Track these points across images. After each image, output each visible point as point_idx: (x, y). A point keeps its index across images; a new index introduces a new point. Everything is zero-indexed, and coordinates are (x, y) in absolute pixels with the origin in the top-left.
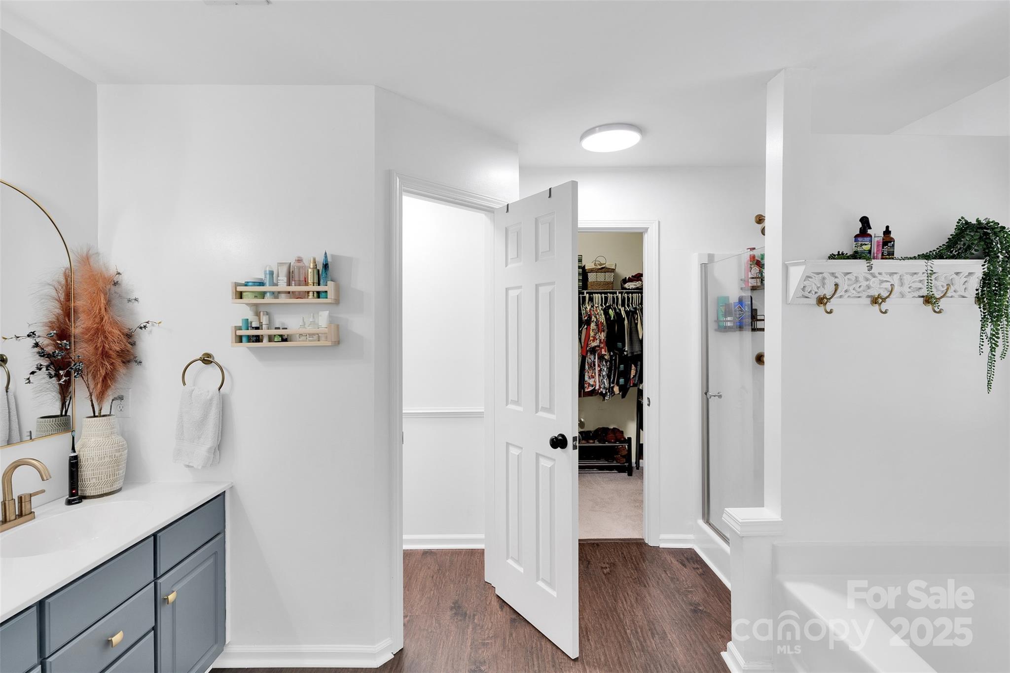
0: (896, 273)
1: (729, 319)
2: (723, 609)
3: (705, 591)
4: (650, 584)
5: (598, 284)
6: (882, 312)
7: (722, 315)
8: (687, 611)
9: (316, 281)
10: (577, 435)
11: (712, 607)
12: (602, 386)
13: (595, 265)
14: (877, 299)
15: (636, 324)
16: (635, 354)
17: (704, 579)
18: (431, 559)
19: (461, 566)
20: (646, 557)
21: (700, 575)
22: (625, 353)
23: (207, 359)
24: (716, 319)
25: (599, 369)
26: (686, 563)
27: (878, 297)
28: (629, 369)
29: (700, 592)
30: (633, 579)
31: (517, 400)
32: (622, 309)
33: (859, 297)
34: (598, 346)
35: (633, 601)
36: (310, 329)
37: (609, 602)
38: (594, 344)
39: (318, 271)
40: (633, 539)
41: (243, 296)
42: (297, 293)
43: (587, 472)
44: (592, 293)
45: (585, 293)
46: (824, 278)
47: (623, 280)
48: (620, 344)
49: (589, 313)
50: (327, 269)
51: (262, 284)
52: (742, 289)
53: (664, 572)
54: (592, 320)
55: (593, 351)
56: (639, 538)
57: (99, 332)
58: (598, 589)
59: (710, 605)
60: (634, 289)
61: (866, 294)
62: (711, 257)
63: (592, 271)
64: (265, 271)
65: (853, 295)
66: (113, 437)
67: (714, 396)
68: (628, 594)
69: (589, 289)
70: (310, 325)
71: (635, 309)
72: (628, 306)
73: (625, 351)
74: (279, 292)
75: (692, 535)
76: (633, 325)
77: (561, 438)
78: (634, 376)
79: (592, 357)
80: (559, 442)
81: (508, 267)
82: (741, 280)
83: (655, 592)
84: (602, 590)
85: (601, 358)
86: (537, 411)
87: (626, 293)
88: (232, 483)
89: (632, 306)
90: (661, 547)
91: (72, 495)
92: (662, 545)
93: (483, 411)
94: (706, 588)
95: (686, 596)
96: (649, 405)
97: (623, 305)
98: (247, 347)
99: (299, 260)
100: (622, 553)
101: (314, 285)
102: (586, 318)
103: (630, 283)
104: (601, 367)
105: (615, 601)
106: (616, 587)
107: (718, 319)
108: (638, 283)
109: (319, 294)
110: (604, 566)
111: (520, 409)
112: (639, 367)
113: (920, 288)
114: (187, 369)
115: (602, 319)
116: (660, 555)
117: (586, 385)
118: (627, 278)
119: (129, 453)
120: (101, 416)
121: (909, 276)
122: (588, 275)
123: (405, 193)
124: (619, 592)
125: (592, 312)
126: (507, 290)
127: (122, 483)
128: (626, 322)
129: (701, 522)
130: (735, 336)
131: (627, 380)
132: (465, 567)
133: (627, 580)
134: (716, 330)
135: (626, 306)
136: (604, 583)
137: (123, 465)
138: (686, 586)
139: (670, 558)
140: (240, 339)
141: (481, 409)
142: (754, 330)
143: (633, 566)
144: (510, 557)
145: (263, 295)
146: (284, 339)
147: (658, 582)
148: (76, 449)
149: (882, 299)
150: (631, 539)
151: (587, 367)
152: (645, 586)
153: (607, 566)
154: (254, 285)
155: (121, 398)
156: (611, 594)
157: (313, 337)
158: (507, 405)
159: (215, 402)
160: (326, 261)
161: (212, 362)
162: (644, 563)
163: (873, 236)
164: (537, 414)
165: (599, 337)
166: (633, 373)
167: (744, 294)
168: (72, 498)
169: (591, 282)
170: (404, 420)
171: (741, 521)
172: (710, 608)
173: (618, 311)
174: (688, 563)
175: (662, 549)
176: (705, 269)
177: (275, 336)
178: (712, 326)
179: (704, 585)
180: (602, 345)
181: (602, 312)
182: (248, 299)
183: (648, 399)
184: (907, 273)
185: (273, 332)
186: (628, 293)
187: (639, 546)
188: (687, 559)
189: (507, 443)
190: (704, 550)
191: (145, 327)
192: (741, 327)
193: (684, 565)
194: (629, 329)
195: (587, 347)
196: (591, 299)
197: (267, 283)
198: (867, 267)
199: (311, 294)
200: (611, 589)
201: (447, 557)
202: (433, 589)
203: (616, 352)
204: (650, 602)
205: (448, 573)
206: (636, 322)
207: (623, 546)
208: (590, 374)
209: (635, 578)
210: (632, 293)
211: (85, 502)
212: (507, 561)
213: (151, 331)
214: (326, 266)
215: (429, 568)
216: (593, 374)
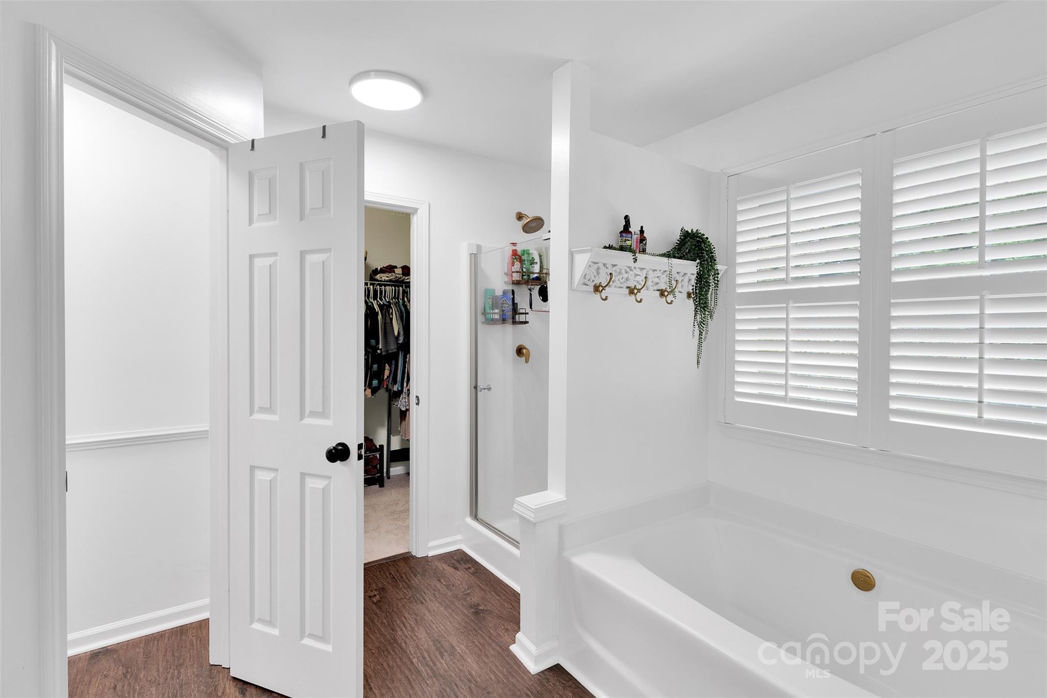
0: (644, 269)
1: (496, 311)
2: (501, 601)
3: (482, 589)
4: (427, 599)
6: (637, 301)
7: (490, 307)
8: (469, 615)
10: (362, 441)
11: (491, 604)
14: (633, 289)
15: (391, 319)
16: (390, 352)
17: (478, 577)
19: (165, 655)
20: (416, 570)
21: (473, 574)
22: (379, 351)
24: (483, 312)
26: (457, 565)
27: (634, 288)
28: (383, 369)
29: (476, 591)
30: (408, 599)
31: (268, 406)
32: (375, 303)
33: (621, 287)
35: (412, 623)
37: (386, 633)
40: (399, 555)
46: (598, 268)
47: (373, 271)
48: (374, 341)
52: (505, 282)
53: (438, 582)
56: (406, 552)
58: (371, 624)
59: (489, 602)
60: (387, 281)
61: (626, 285)
62: (479, 247)
65: (618, 286)
67: (484, 389)
68: (405, 618)
71: (389, 302)
72: (381, 299)
73: (379, 349)
75: (460, 535)
76: (388, 320)
77: (341, 448)
78: (388, 377)
80: (338, 454)
81: (253, 226)
82: (505, 274)
83: (434, 606)
84: (375, 623)
86: (302, 417)
87: (378, 284)
89: (385, 299)
90: (429, 556)
92: (431, 554)
93: (207, 428)
94: (481, 585)
95: (465, 600)
96: (418, 404)
97: (375, 298)
100: (390, 574)
103: (382, 275)
105: (393, 631)
106: (390, 614)
107: (485, 312)
108: (390, 274)
110: (372, 594)
111: (274, 417)
112: (393, 366)
113: (657, 283)
116: (430, 564)
118: (379, 269)
121: (652, 272)
124: (395, 619)
126: (252, 257)
128: (380, 317)
129: (470, 521)
130: (498, 329)
131: (381, 381)
133: (402, 603)
134: (483, 323)
135: (378, 300)
136: (376, 614)
138: (463, 589)
139: (441, 566)
141: (205, 427)
142: (514, 322)
143: (405, 585)
144: (256, 620)
147: (434, 594)
149: (637, 289)
150: (396, 555)
152: (422, 603)
153: (376, 593)
156: (387, 624)
158: (251, 415)
162: (416, 578)
163: (633, 233)
164: (303, 422)
166: (387, 373)
167: (507, 288)
170: (67, 455)
171: (534, 507)
172: (490, 605)
173: (370, 304)
174: (460, 566)
175: (432, 558)
176: (475, 258)
178: (481, 318)
179: (479, 583)
183: (417, 397)
184: (651, 269)
186: (380, 285)
187: (406, 562)
188: (458, 561)
189: (251, 466)
190: (471, 548)
192: (504, 320)
193: (456, 568)
194: (383, 325)
198: (634, 259)
200: (386, 619)
203: (369, 350)
204: (431, 619)
206: (391, 316)
207: (389, 565)
209: (410, 598)
210: (385, 285)
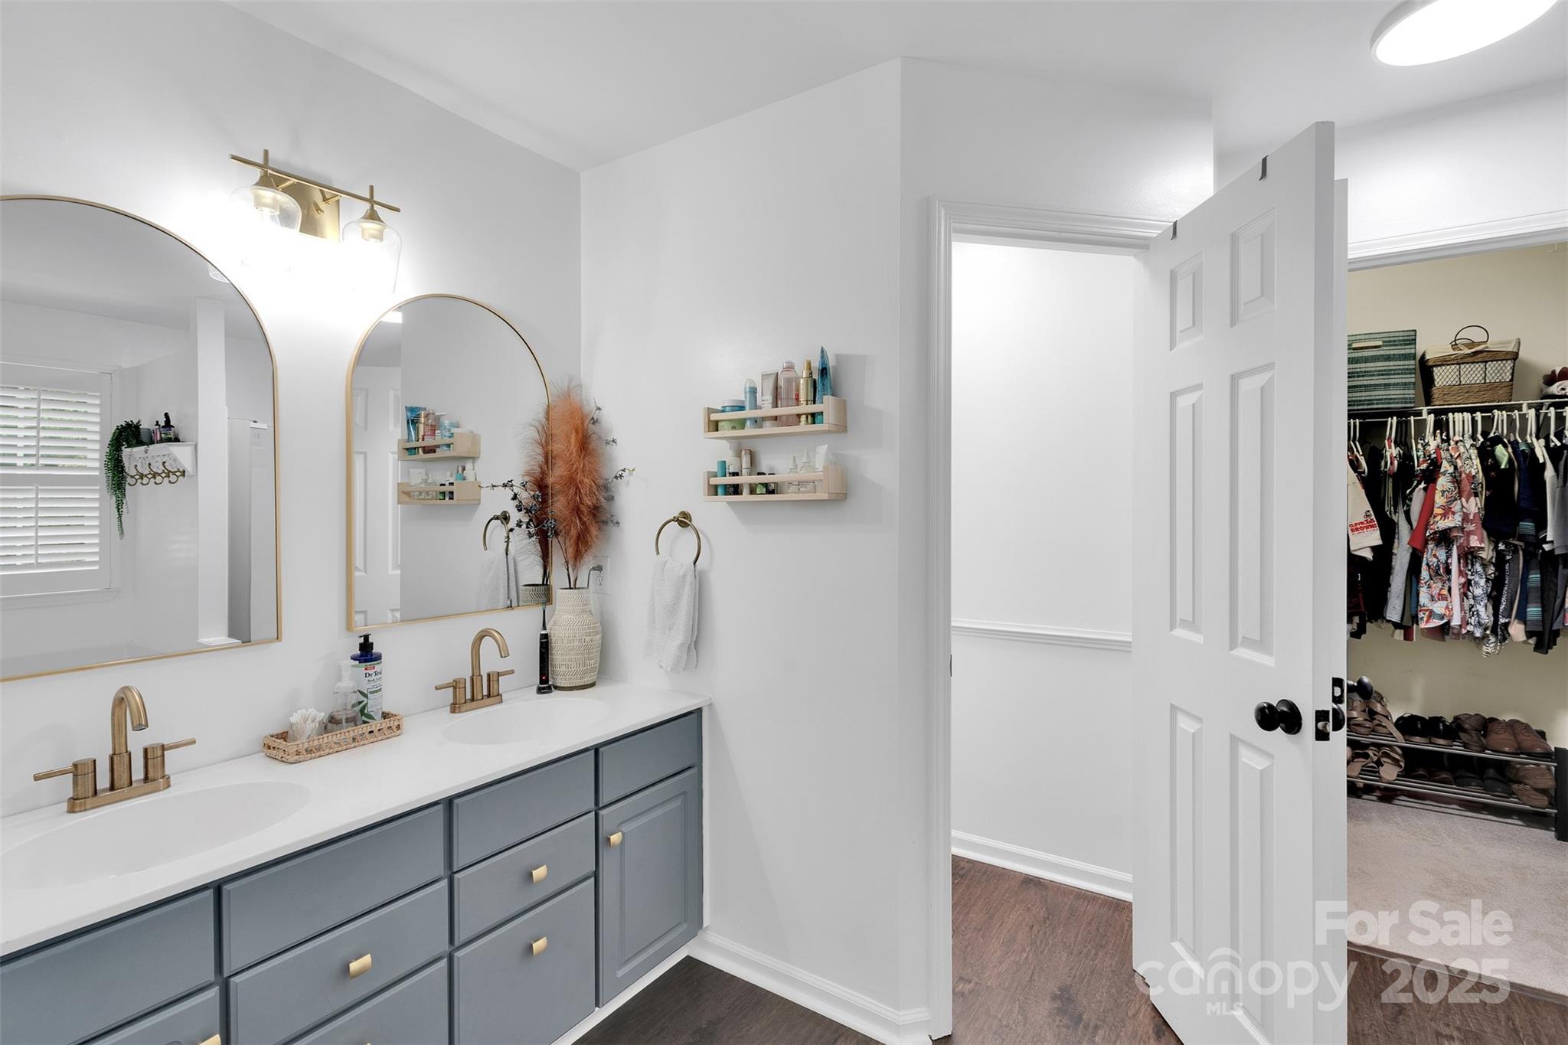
5: (1461, 388)
9: (811, 397)
12: (1472, 621)
13: (1455, 346)
18: (1036, 894)
19: (1090, 923)
22: (1547, 547)
23: (684, 520)
25: (1463, 580)
31: (1191, 620)
32: (1538, 443)
34: (1462, 529)
36: (803, 474)
38: (1443, 524)
39: (815, 381)
41: (719, 428)
42: (784, 418)
43: (1426, 807)
44: (1446, 412)
45: (1425, 412)
47: (1544, 376)
48: (1531, 524)
49: (1433, 456)
50: (825, 376)
51: (742, 408)
54: (1442, 470)
55: (1444, 538)
57: (572, 482)
63: (1444, 362)
64: (745, 388)
66: (585, 616)
69: (1437, 403)
70: (803, 467)
72: (1560, 436)
73: (1547, 542)
74: (764, 419)
77: (1284, 709)
79: (1442, 554)
80: (1278, 718)
81: (1175, 350)
85: (1469, 556)
86: (1233, 647)
87: (1553, 405)
88: (710, 699)
91: (542, 682)
93: (1130, 640)
98: (727, 502)
99: (790, 368)
101: (807, 404)
102: (1424, 466)
103: (1566, 382)
104: (1470, 577)
109: (814, 417)
111: (1198, 638)
114: (661, 534)
115: (1474, 466)
117: (1421, 615)
118: (1559, 372)
119: (603, 637)
120: (575, 588)
122: (1433, 371)
123: (955, 234)
125: (1444, 454)
126: (1173, 396)
127: (595, 677)
132: (1098, 929)
135: (1553, 437)
137: (596, 653)
140: (714, 490)
141: (1126, 635)
144: (1178, 938)
145: (741, 423)
146: (770, 490)
148: (548, 627)
151: (1425, 574)
154: (733, 411)
155: (599, 568)
157: (806, 487)
158: (1171, 630)
159: (689, 578)
160: (822, 364)
161: (689, 525)
164: (1233, 653)
165: (1463, 507)
168: (543, 686)
169: (1443, 388)
173: (1523, 448)
177: (757, 485)
180: (1470, 527)
181: (1474, 452)
182: (725, 431)
185: (756, 479)
189: (1172, 706)
191: (621, 476)
195: (1426, 529)
196: (1441, 426)
197: (747, 408)
199: (803, 418)
201: (1066, 900)
202: (1027, 950)
203: (1517, 542)
205: (1062, 929)
208: (1435, 591)
211: (556, 693)
212: (1172, 944)
213: (628, 482)
214: (824, 371)
215: (1029, 910)
216: (1445, 592)
